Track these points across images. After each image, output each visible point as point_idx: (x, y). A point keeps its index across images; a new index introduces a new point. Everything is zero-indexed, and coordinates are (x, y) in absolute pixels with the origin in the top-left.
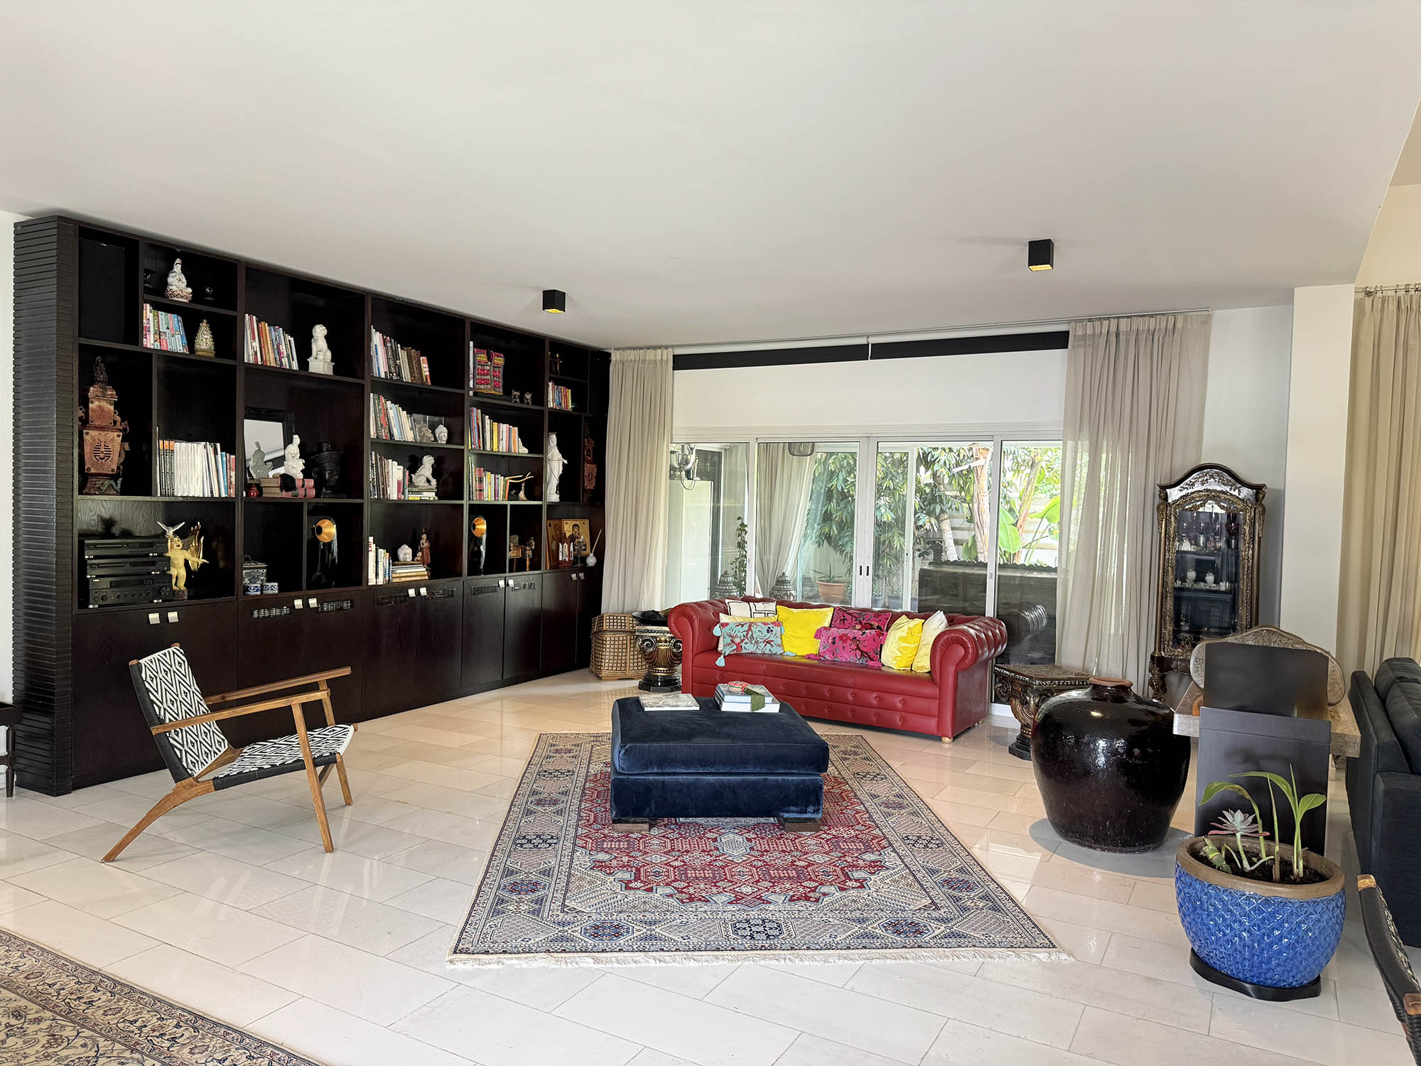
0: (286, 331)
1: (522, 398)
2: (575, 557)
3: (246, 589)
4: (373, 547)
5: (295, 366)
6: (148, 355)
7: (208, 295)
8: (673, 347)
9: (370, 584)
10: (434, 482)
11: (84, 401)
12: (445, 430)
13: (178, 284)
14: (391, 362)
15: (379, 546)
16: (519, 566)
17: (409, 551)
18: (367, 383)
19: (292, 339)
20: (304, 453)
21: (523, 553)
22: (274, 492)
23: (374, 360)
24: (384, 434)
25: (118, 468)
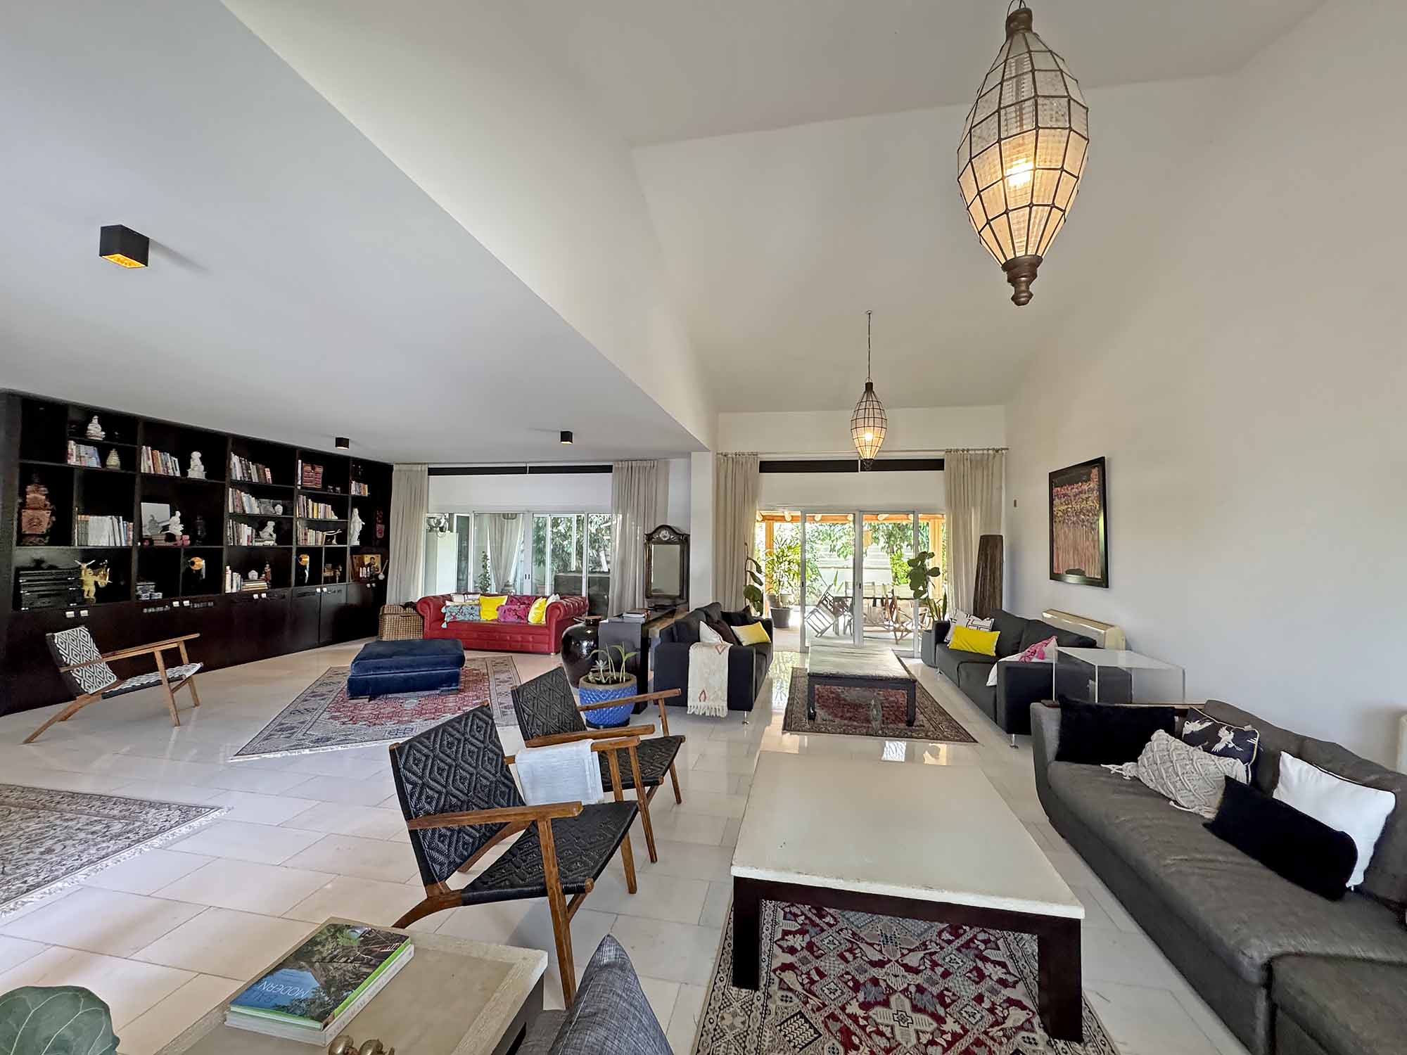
0: (172, 455)
1: (334, 490)
2: (371, 575)
3: (139, 596)
4: (230, 572)
5: (178, 474)
6: (72, 469)
7: (116, 435)
8: (428, 464)
9: (227, 592)
10: (274, 536)
11: (23, 494)
12: (281, 507)
13: (95, 430)
14: (245, 471)
15: (233, 570)
16: (330, 580)
17: (256, 573)
18: (227, 482)
19: (176, 460)
20: (183, 520)
21: (335, 573)
22: (161, 542)
23: (233, 470)
24: (238, 510)
25: (47, 531)
